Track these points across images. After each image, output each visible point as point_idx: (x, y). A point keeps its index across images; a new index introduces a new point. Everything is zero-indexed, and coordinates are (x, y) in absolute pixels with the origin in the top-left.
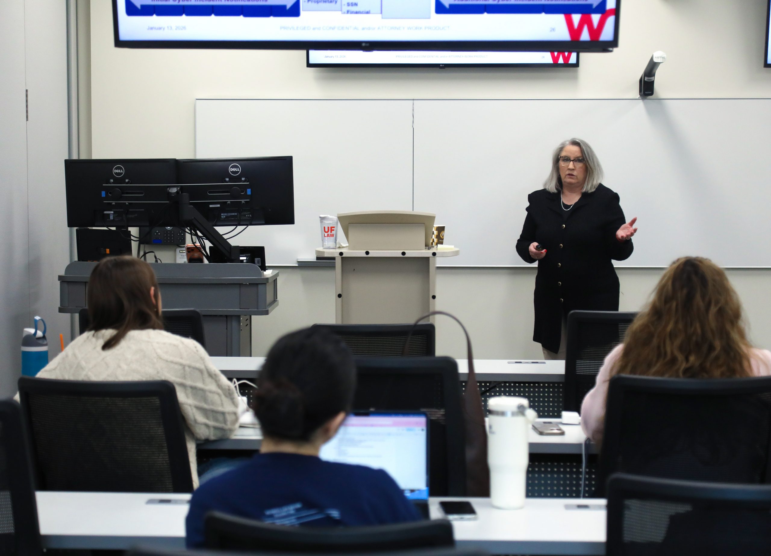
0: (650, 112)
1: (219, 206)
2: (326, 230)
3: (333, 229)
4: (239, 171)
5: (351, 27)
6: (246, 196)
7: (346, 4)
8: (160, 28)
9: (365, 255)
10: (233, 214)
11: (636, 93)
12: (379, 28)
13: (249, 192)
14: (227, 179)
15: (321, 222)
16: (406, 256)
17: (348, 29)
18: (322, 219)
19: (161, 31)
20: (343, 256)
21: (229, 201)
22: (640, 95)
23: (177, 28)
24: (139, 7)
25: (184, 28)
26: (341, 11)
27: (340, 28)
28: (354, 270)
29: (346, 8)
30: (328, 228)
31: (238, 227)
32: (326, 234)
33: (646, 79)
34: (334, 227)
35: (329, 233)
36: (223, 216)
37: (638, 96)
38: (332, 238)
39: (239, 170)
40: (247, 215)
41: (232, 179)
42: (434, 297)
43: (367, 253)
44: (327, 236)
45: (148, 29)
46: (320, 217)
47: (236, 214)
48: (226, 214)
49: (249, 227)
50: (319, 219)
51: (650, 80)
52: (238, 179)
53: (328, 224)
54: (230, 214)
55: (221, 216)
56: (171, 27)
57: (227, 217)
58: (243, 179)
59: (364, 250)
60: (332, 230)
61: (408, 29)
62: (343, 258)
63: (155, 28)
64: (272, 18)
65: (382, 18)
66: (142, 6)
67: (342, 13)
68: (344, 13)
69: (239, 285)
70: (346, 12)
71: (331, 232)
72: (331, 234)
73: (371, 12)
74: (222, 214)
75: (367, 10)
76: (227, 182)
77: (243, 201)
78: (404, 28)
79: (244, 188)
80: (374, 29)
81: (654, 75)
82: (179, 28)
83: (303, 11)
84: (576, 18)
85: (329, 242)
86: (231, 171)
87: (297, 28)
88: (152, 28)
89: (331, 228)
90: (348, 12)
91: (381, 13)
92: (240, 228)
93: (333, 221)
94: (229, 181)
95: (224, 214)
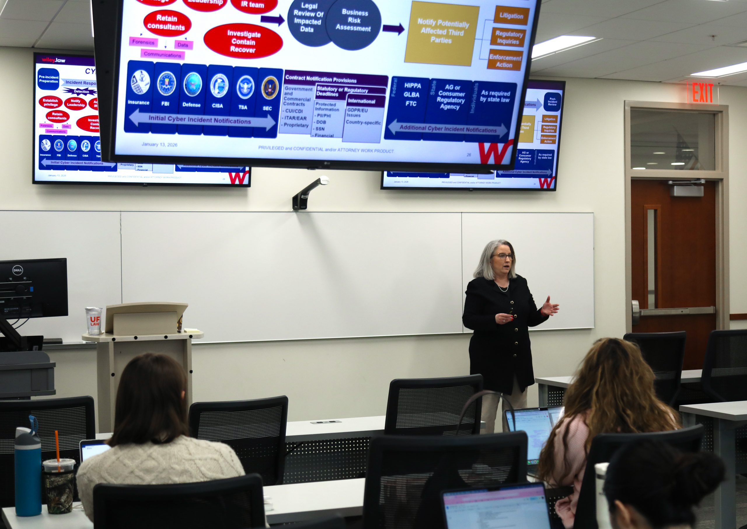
0: (301, 222)
1: (3, 302)
2: (93, 320)
3: (98, 318)
4: (21, 272)
5: (317, 148)
6: (29, 293)
7: (315, 129)
8: (154, 145)
9: (134, 340)
10: (15, 309)
11: (289, 207)
12: (339, 150)
13: (32, 289)
14: (11, 279)
15: (87, 313)
16: (168, 339)
17: (314, 150)
18: (88, 310)
19: (155, 147)
20: (115, 341)
21: (12, 298)
22: (293, 208)
23: (170, 145)
24: (137, 124)
25: (176, 145)
26: (311, 134)
27: (308, 149)
28: (121, 352)
29: (314, 132)
30: (95, 318)
31: (21, 320)
32: (93, 323)
33: (302, 197)
34: (99, 317)
35: (96, 322)
36: (6, 310)
37: (292, 210)
38: (97, 326)
39: (21, 270)
40: (28, 309)
41: (15, 278)
42: (191, 372)
43: (136, 338)
44: (94, 325)
45: (143, 145)
46: (87, 309)
47: (18, 308)
48: (9, 309)
49: (30, 319)
50: (85, 310)
51: (305, 197)
52: (20, 278)
53: (94, 314)
54: (11, 309)
55: (4, 310)
56: (164, 144)
57: (9, 311)
58: (25, 278)
59: (133, 335)
60: (97, 320)
61: (362, 151)
62: (114, 343)
63: (149, 145)
64: (253, 139)
65: (342, 141)
66: (140, 124)
67: (311, 136)
68: (313, 136)
69: (31, 370)
70: (314, 135)
71: (97, 321)
72: (97, 323)
73: (334, 136)
74: (5, 309)
75: (332, 134)
76: (10, 281)
77: (25, 297)
78: (358, 151)
79: (27, 286)
80: (335, 150)
81: (308, 194)
82: (171, 145)
83: (279, 133)
84: (487, 146)
85: (96, 330)
86: (14, 272)
87: (273, 148)
88: (146, 144)
89: (97, 317)
90: (316, 135)
91: (342, 137)
92: (22, 321)
93: (97, 312)
94: (13, 280)
95: (7, 309)
